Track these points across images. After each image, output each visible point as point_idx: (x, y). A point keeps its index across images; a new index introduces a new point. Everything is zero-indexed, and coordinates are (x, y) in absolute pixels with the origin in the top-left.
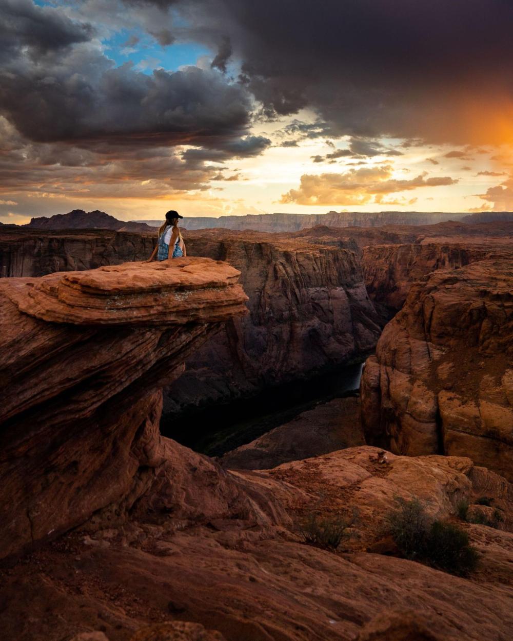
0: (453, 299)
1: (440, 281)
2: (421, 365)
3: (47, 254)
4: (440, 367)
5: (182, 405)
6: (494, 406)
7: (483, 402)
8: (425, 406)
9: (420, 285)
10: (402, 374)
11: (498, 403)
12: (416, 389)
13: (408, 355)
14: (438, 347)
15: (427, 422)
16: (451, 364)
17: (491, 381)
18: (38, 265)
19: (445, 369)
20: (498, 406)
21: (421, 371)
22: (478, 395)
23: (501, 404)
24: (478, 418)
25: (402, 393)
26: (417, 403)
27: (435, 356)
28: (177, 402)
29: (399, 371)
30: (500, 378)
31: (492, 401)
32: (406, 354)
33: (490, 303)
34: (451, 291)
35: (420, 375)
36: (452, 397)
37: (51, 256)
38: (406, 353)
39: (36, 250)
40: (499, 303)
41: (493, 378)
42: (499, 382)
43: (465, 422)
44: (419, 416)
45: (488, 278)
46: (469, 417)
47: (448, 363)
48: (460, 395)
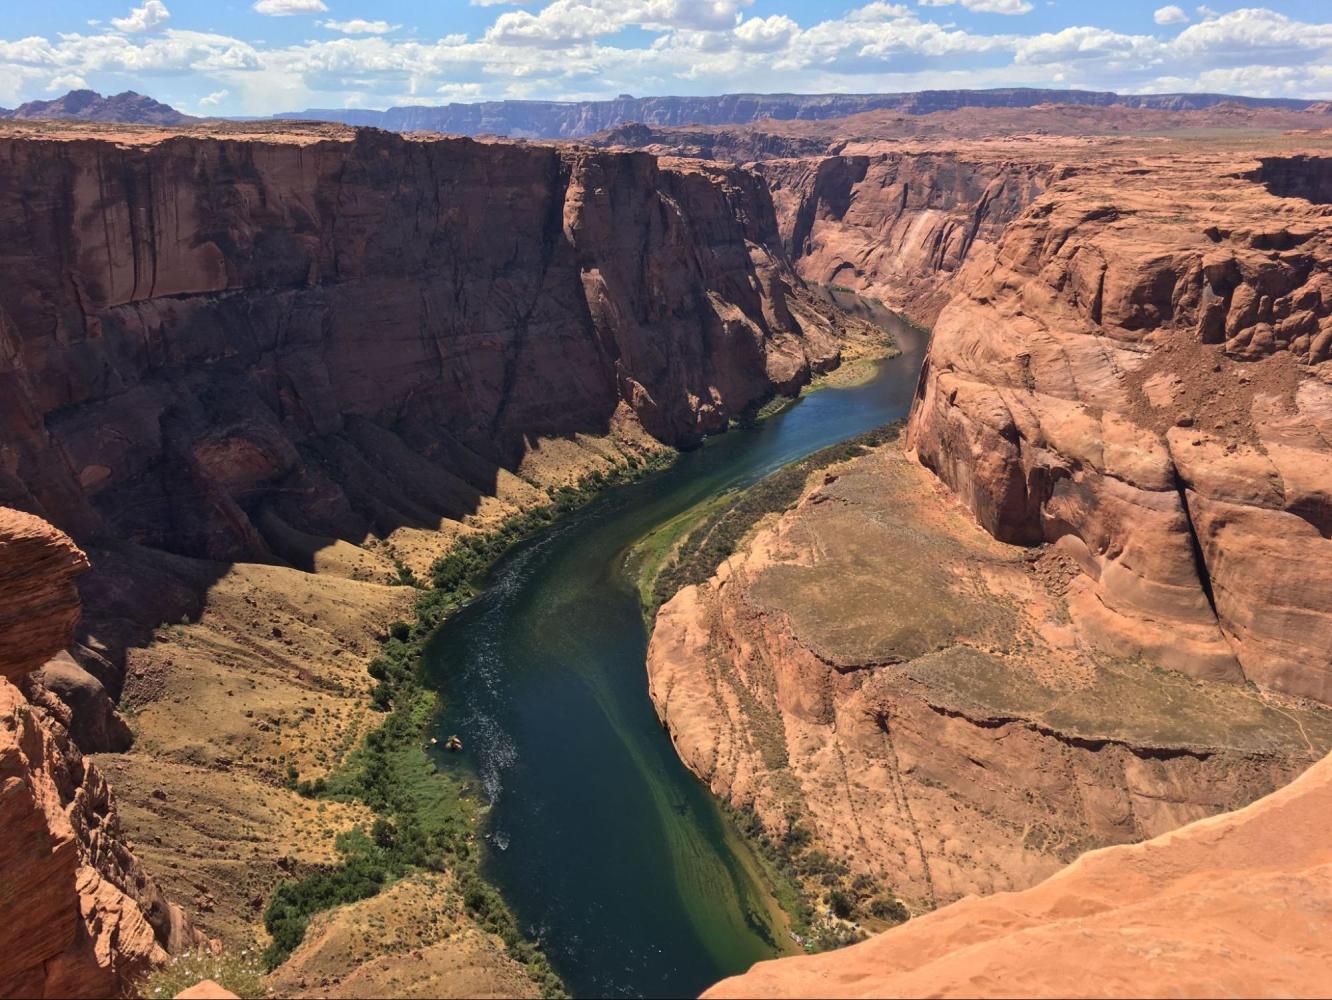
0: (1146, 249)
1: (1083, 215)
2: (1102, 383)
3: (221, 178)
4: (1148, 384)
5: (550, 491)
6: (1299, 451)
7: (1272, 446)
8: (1148, 459)
9: (1035, 226)
10: (1064, 402)
11: (1305, 446)
12: (1111, 429)
13: (1061, 363)
14: (1127, 345)
15: (1162, 490)
16: (1172, 377)
17: (1274, 404)
18: (205, 204)
19: (1160, 388)
20: (1307, 452)
21: (1106, 392)
22: (1254, 432)
23: (1312, 447)
24: (1275, 476)
25: (1085, 437)
26: (1129, 453)
27: (1124, 364)
28: (537, 486)
29: (1051, 395)
30: (1292, 398)
31: (1289, 441)
32: (1057, 363)
33: (1250, 253)
34: (1131, 234)
35: (1106, 401)
36: (1202, 439)
37: (229, 182)
38: (1057, 359)
39: (197, 169)
40: (1271, 252)
41: (1277, 398)
42: (1291, 407)
43: (1250, 485)
44: (1145, 478)
45: (1172, 206)
46: (1254, 475)
47: (1165, 376)
48: (1215, 434)
